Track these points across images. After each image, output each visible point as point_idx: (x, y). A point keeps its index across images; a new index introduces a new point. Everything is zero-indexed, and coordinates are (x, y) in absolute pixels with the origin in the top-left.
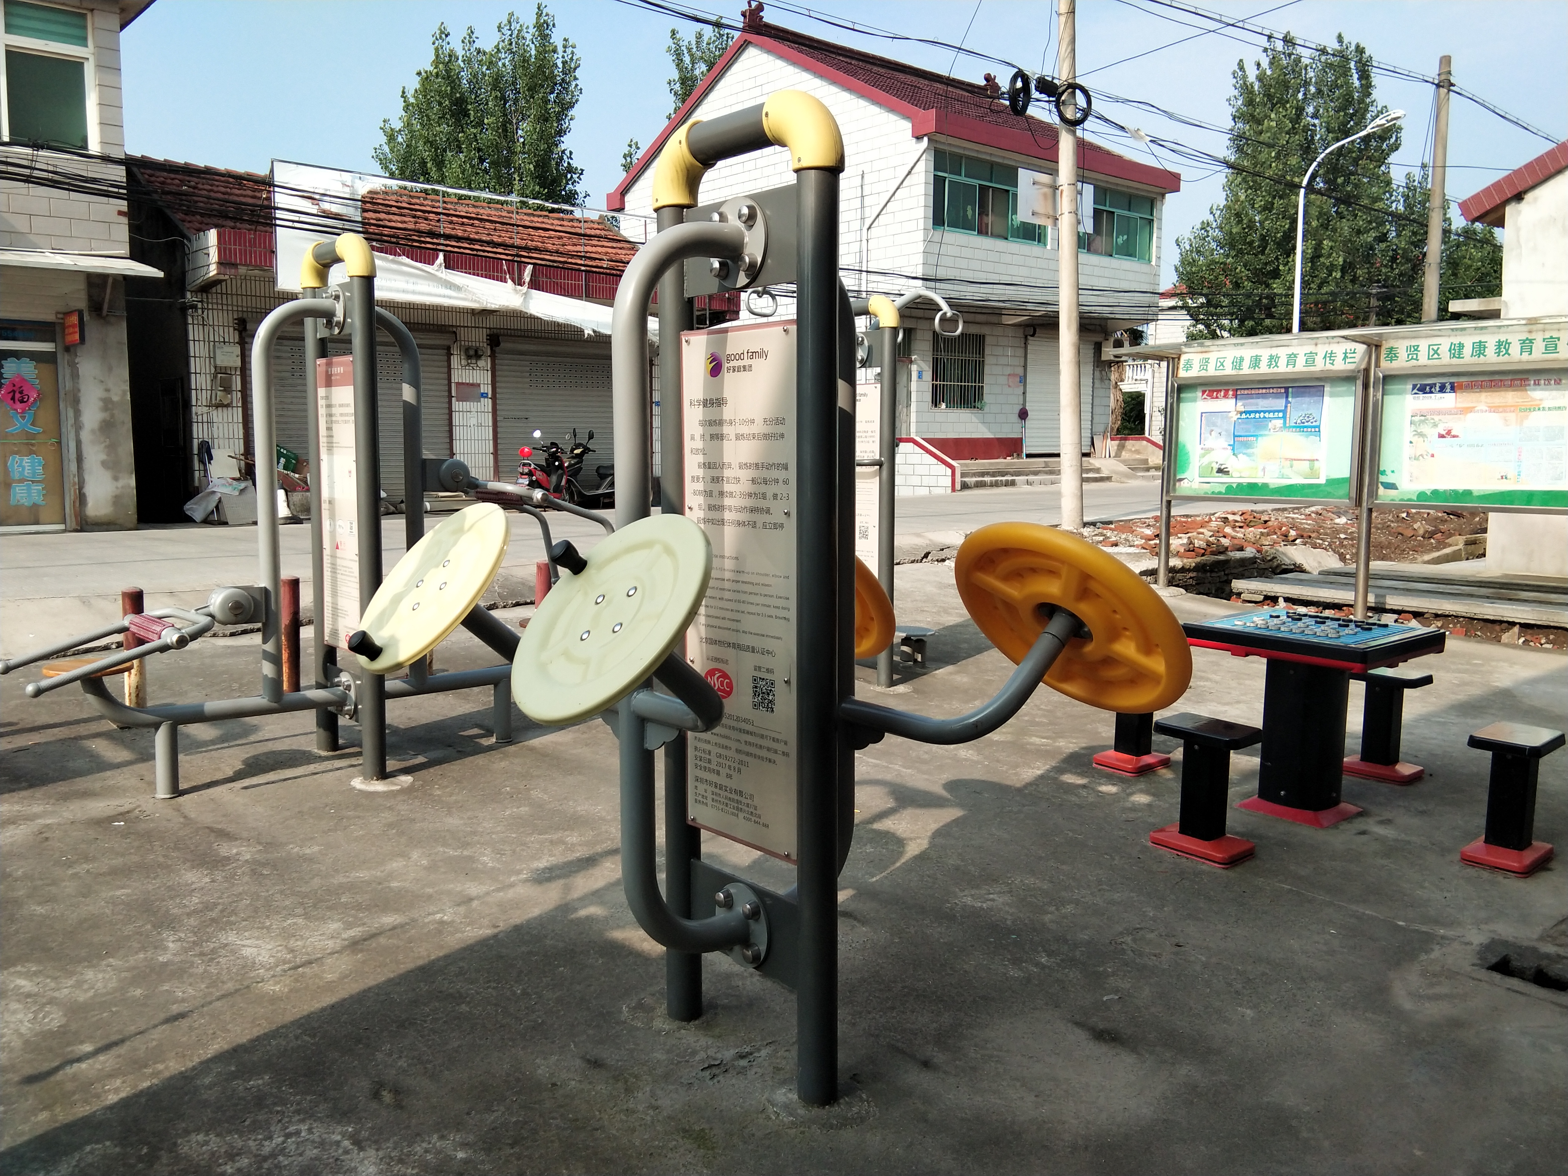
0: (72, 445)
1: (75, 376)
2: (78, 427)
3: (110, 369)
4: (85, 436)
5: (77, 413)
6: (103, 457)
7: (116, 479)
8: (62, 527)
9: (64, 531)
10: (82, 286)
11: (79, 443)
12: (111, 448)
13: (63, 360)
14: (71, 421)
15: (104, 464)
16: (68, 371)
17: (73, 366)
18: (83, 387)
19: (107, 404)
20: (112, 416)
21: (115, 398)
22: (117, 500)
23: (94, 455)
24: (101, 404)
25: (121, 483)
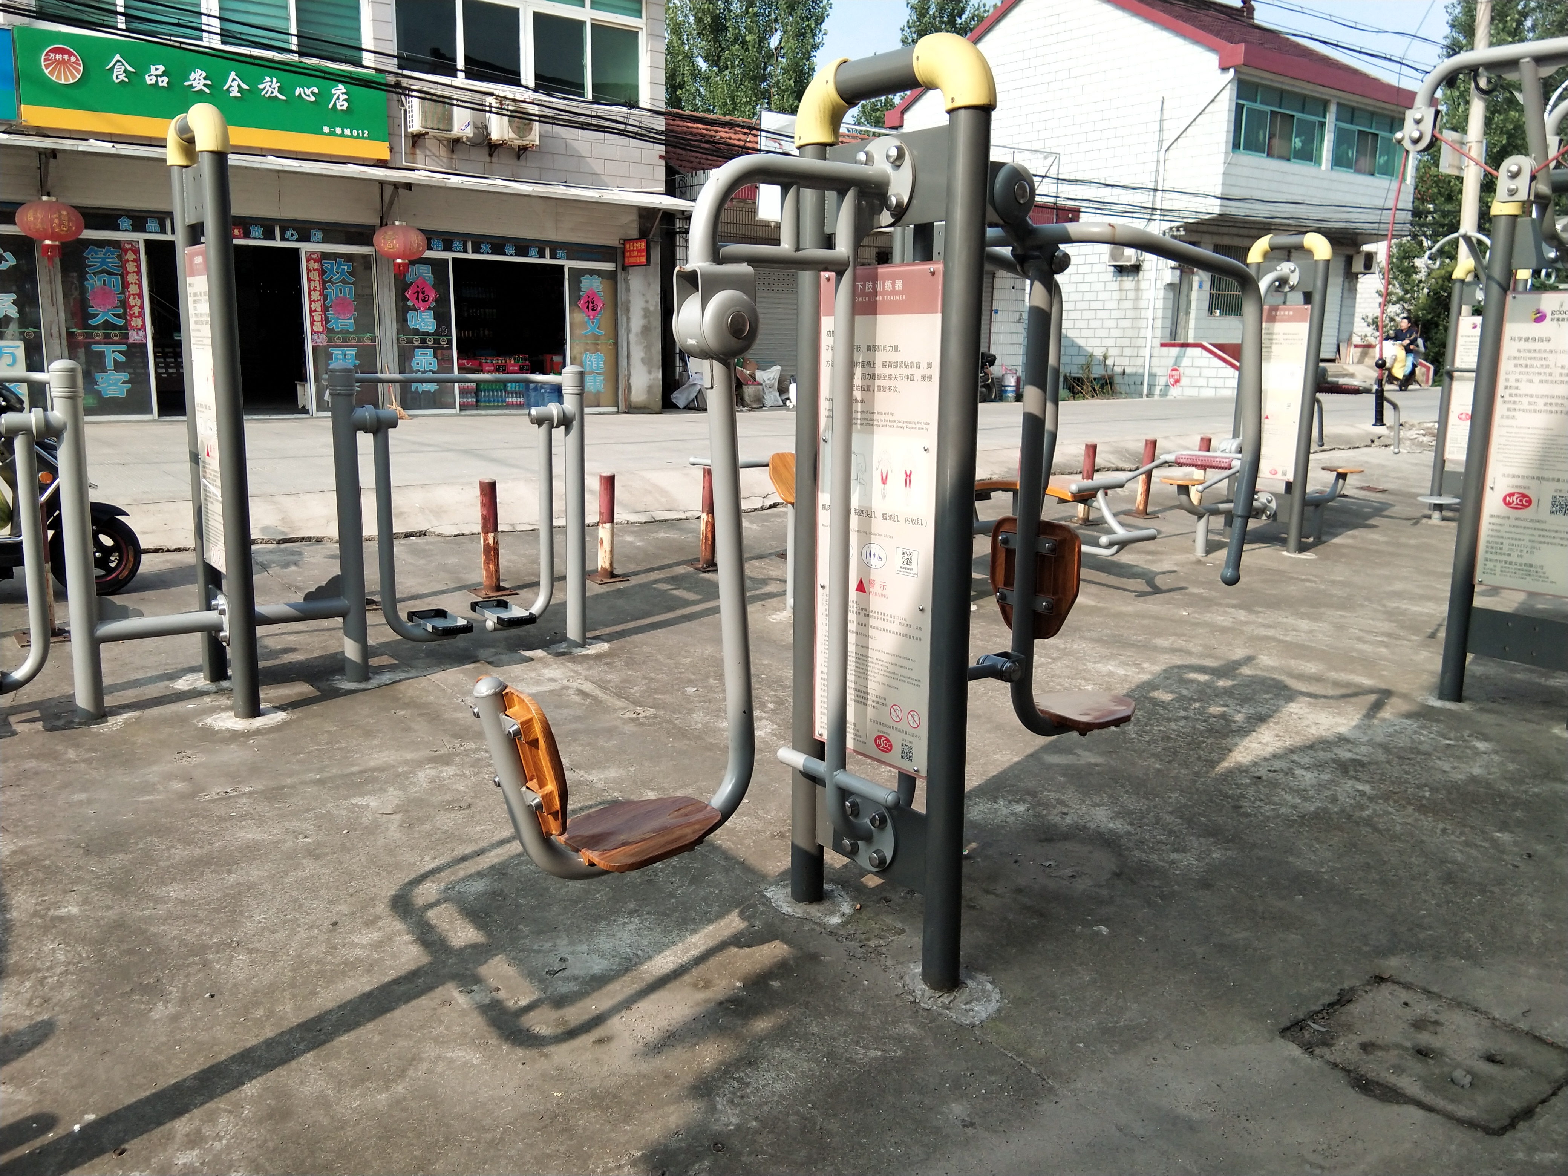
0: (625, 345)
1: (628, 290)
2: (629, 331)
3: (649, 284)
4: (633, 338)
5: (628, 319)
6: (642, 355)
7: (650, 372)
8: (615, 409)
9: (618, 412)
10: (634, 217)
11: (628, 343)
12: (648, 348)
13: (621, 276)
14: (625, 325)
15: (643, 360)
16: (624, 286)
17: (627, 281)
18: (632, 299)
19: (646, 313)
20: (649, 322)
21: (652, 309)
22: (650, 389)
23: (637, 353)
24: (642, 313)
25: (652, 377)
